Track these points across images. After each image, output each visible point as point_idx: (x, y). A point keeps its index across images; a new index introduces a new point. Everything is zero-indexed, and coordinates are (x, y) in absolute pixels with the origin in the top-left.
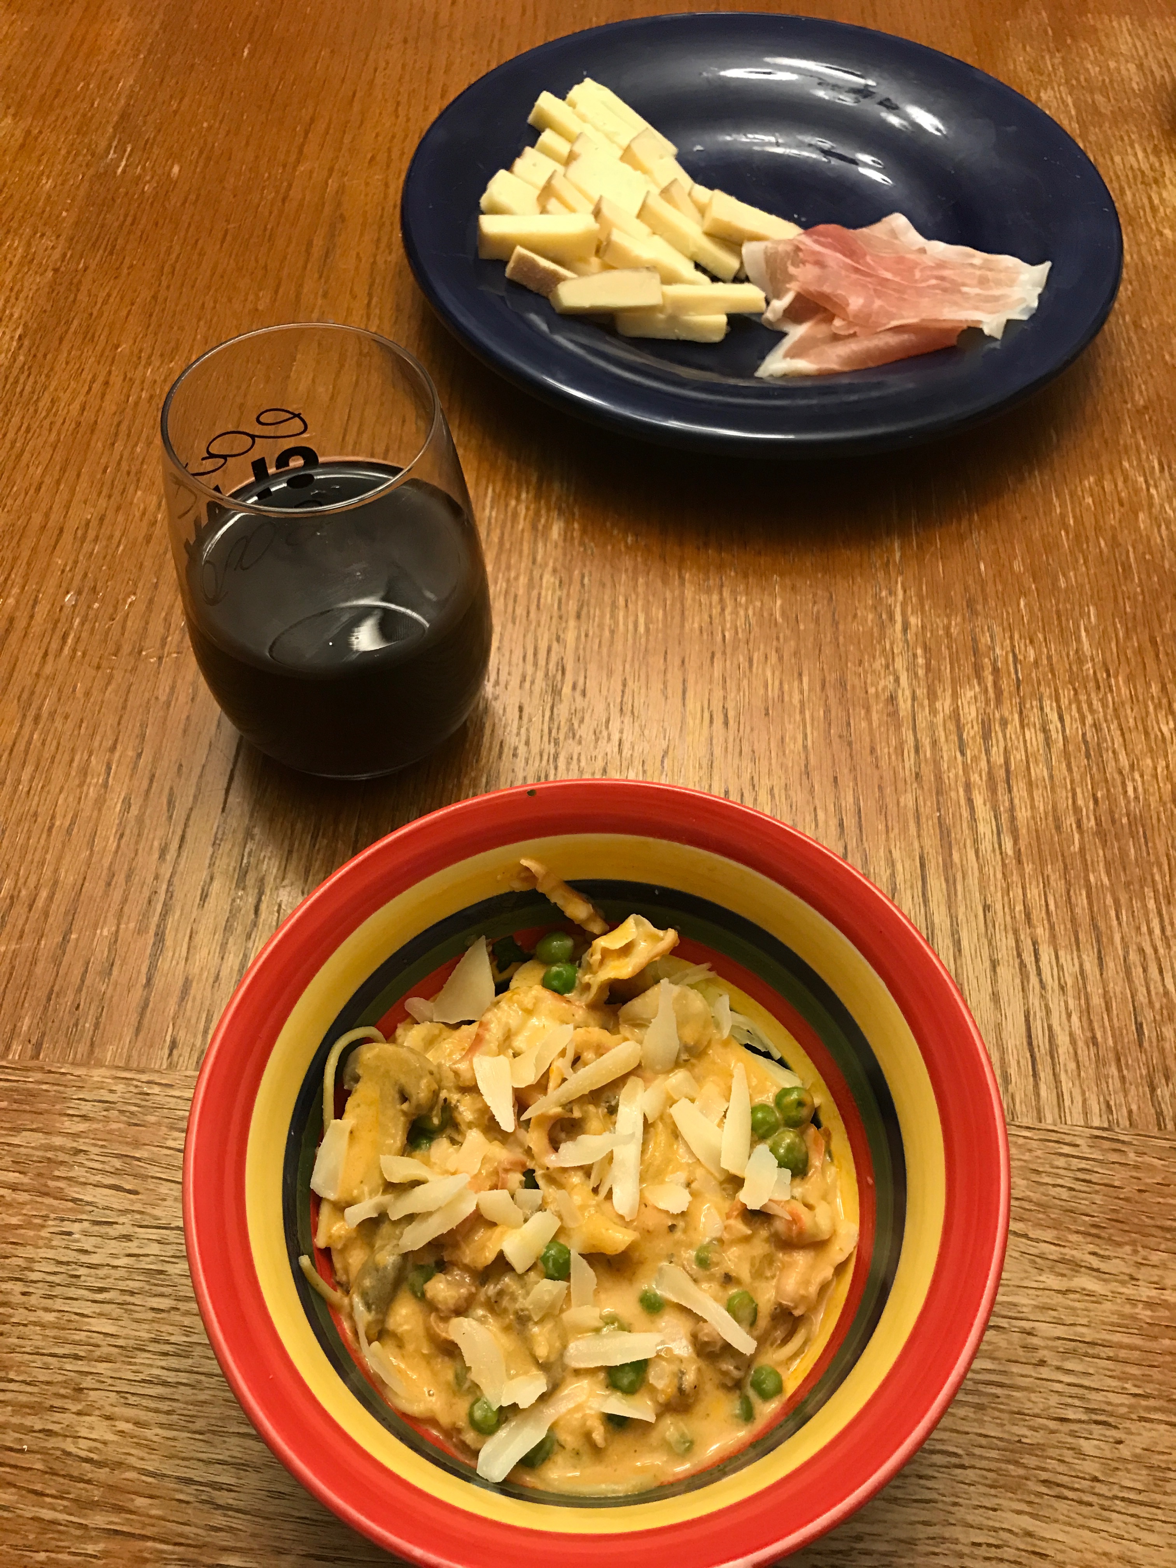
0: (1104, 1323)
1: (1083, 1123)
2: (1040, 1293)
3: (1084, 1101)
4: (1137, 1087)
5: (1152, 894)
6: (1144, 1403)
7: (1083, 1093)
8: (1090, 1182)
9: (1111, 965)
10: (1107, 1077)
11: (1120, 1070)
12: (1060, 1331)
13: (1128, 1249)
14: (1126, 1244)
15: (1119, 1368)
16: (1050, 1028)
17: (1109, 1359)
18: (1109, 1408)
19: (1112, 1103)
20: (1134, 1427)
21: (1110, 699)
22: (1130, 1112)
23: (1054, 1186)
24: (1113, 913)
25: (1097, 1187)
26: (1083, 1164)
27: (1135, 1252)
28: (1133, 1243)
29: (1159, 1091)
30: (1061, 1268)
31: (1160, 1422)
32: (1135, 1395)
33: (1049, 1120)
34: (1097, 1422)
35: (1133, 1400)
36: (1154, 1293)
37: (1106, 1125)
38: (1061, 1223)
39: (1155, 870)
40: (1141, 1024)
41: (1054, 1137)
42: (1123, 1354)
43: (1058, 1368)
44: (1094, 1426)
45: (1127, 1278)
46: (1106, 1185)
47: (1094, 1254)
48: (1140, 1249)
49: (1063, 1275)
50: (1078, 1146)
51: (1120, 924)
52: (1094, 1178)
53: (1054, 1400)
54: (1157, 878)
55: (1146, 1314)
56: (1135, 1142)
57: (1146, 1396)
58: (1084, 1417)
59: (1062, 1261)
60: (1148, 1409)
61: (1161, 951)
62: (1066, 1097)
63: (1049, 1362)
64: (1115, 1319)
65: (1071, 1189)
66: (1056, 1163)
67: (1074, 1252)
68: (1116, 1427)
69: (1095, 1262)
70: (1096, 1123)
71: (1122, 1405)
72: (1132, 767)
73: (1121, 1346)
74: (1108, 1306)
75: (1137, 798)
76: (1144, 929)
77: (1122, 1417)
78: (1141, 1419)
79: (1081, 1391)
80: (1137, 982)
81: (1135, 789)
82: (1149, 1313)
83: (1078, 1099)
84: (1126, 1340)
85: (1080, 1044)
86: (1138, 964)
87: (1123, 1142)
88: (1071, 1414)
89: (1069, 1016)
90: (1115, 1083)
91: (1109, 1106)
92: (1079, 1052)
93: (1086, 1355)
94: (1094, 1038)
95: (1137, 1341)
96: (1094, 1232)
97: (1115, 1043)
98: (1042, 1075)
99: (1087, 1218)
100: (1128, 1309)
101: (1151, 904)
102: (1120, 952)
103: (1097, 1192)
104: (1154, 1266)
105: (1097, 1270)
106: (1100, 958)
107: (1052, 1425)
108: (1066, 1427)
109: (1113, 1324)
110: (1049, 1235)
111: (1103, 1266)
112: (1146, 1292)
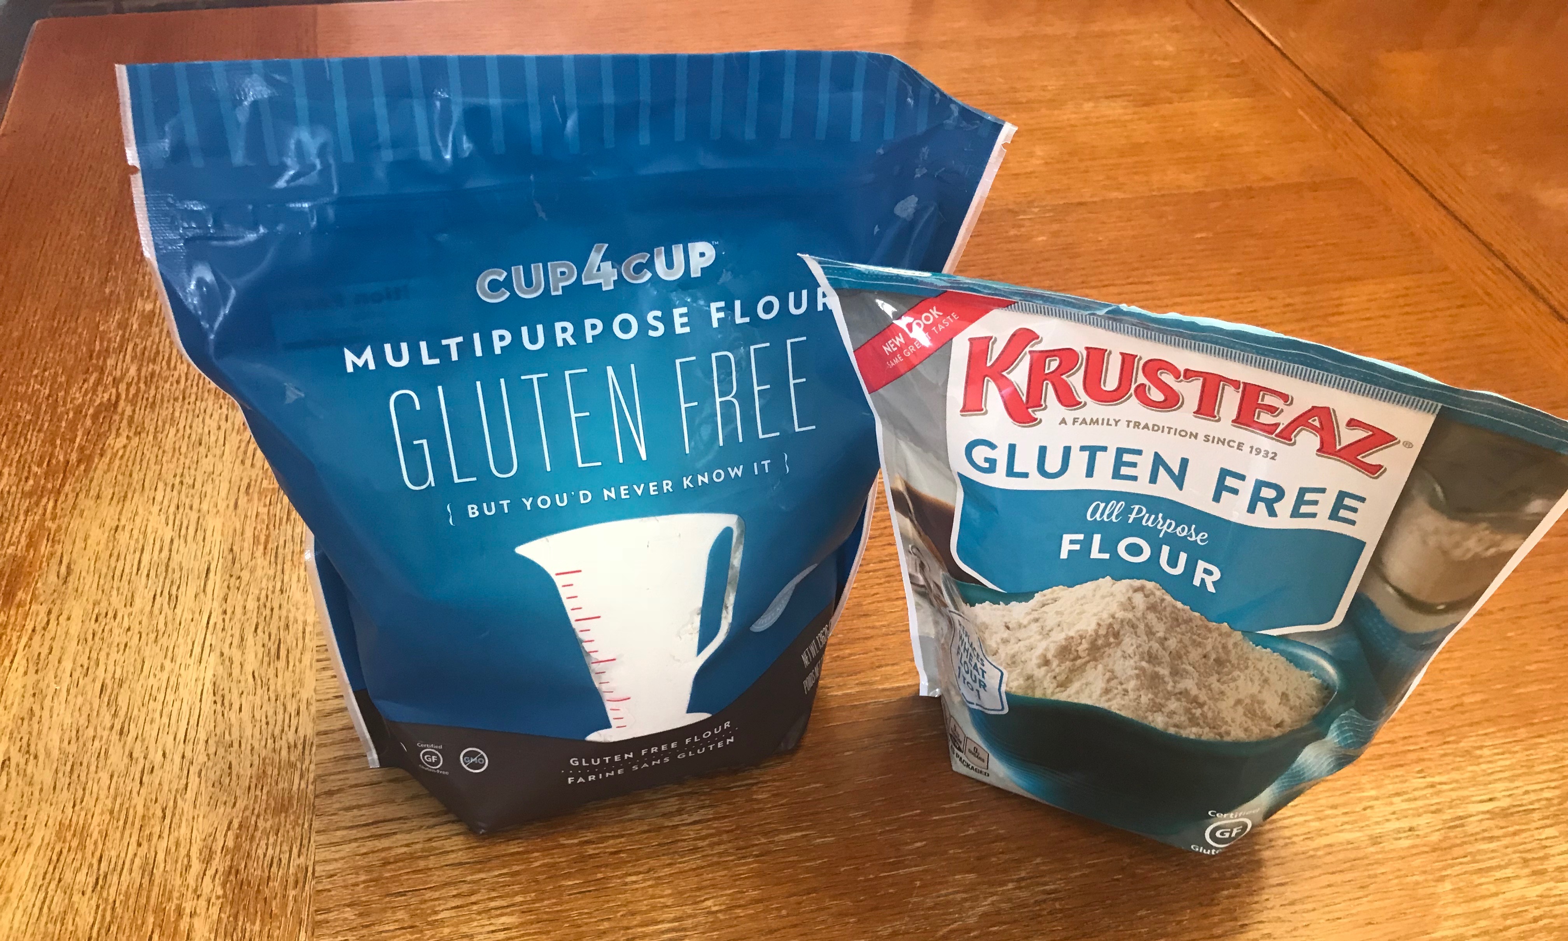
0: (166, 880)
1: (317, 859)
2: (188, 840)
3: (336, 860)
4: (350, 894)
5: (529, 899)
6: (109, 908)
7: (342, 858)
8: (271, 866)
9: (456, 873)
10: (357, 874)
11: (364, 882)
12: (161, 856)
13: (220, 892)
14: (225, 891)
15: (133, 891)
16: (395, 833)
17: (141, 885)
18: (107, 886)
19: (335, 878)
20: (93, 903)
21: (731, 858)
22: (329, 890)
23: (267, 845)
24: (505, 871)
25: (267, 871)
26: (284, 861)
27: (218, 898)
28: (225, 896)
29: (348, 909)
30: (206, 852)
31: (95, 919)
32: (115, 902)
33: (317, 838)
34: (97, 879)
35: (111, 900)
36: (188, 911)
37: (316, 875)
38: (239, 850)
39: (554, 901)
40: (405, 895)
41: (305, 842)
42: (144, 893)
43: (135, 855)
44: (95, 877)
45: (199, 893)
46: (269, 877)
47: (217, 871)
48: (221, 900)
49: (201, 854)
50: (299, 856)
51: (496, 876)
52: (274, 868)
53: (114, 853)
54: (546, 902)
55: (171, 907)
56: (304, 894)
57: (113, 909)
58: (101, 872)
59: (211, 853)
60: (105, 910)
61: (475, 907)
62: (338, 848)
63: (140, 849)
64: (169, 887)
65: (265, 855)
66: (285, 844)
67: (217, 859)
68: (93, 891)
69: (210, 873)
70: (317, 868)
71: (108, 894)
72: (659, 878)
73: (149, 891)
74: (178, 882)
75: (626, 884)
76: (494, 894)
77: (101, 893)
78: (98, 907)
79: (119, 869)
80: (444, 891)
81: (635, 882)
82: (173, 908)
83: (337, 856)
84: (154, 894)
85: (383, 855)
86: (460, 891)
87: (304, 886)
88: (104, 864)
89: (407, 845)
90: (351, 879)
91: (332, 876)
92: (377, 855)
93: (144, 871)
94: (390, 863)
95: (153, 901)
96: (232, 870)
97: (387, 878)
98: (354, 831)
99: (243, 866)
100: (176, 894)
101: (519, 899)
102: (469, 878)
103: (263, 871)
104: (208, 909)
105: (204, 874)
106: (461, 864)
107: (98, 854)
108: (95, 862)
109: (165, 886)
110: (230, 843)
111: (207, 879)
112: (188, 907)
